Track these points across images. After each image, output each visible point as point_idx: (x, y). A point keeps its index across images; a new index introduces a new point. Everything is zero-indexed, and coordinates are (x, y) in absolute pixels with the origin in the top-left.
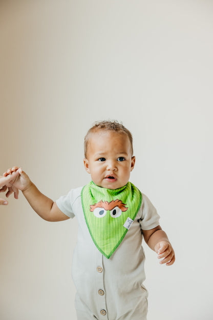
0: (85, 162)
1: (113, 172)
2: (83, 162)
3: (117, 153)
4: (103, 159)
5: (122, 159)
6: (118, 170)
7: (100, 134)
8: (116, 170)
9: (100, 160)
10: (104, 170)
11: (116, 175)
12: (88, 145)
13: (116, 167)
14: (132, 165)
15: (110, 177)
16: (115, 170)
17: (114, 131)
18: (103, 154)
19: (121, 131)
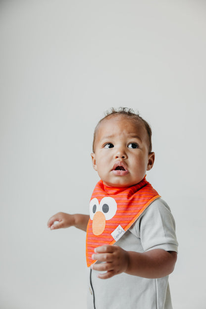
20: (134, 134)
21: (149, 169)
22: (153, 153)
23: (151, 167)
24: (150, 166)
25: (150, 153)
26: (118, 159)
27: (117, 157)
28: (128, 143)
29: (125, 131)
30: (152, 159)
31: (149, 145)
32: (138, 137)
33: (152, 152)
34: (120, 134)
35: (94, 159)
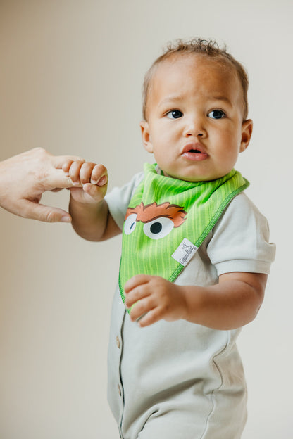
0: (143, 129)
1: (200, 140)
2: (140, 129)
3: (209, 98)
4: (178, 114)
5: (219, 114)
6: (207, 136)
7: (174, 60)
8: (204, 135)
9: (170, 115)
10: (179, 135)
11: (205, 147)
12: (150, 89)
13: (204, 129)
14: (245, 139)
15: (192, 150)
16: (202, 135)
17: (206, 55)
18: (178, 99)
19: (221, 57)
20: (219, 94)
21: (242, 150)
22: (249, 121)
23: (246, 146)
24: (244, 144)
25: (245, 122)
26: (191, 138)
27: (189, 135)
28: (208, 109)
29: (203, 88)
30: (248, 132)
31: (244, 108)
32: (225, 98)
33: (247, 119)
34: (195, 94)
35: (145, 131)
